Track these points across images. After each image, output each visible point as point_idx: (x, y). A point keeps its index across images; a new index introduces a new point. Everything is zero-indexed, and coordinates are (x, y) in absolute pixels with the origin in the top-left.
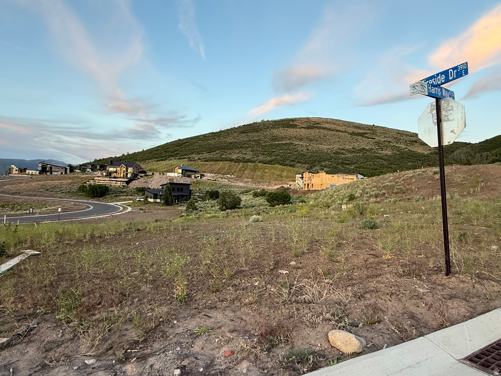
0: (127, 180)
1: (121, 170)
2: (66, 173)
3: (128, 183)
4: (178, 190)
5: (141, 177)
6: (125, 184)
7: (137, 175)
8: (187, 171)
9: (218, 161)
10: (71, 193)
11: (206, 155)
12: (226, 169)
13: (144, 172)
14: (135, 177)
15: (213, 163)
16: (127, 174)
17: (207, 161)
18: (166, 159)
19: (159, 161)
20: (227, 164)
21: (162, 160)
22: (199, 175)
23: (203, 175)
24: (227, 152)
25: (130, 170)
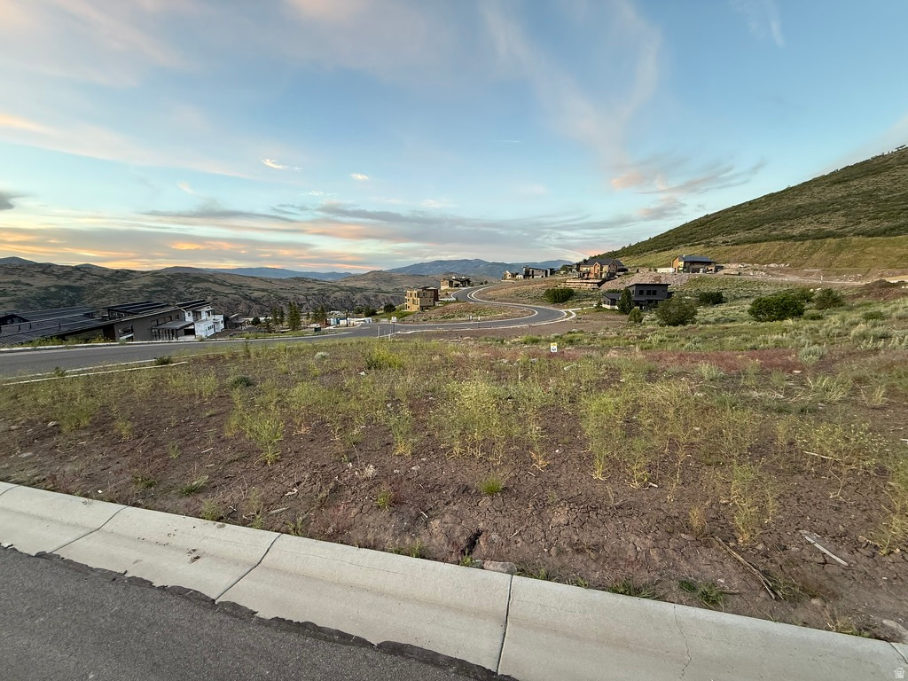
0: (598, 281)
1: (594, 269)
2: (546, 276)
3: (599, 284)
4: (649, 293)
5: (619, 276)
6: (596, 286)
7: (615, 274)
8: (693, 263)
9: (760, 241)
10: (536, 299)
11: (742, 235)
12: (772, 254)
13: (625, 270)
14: (611, 276)
15: (748, 246)
16: (601, 274)
17: (737, 244)
18: (670, 249)
19: (660, 251)
20: (776, 245)
21: (664, 250)
22: (713, 268)
23: (722, 268)
24: (785, 225)
25: (606, 268)
